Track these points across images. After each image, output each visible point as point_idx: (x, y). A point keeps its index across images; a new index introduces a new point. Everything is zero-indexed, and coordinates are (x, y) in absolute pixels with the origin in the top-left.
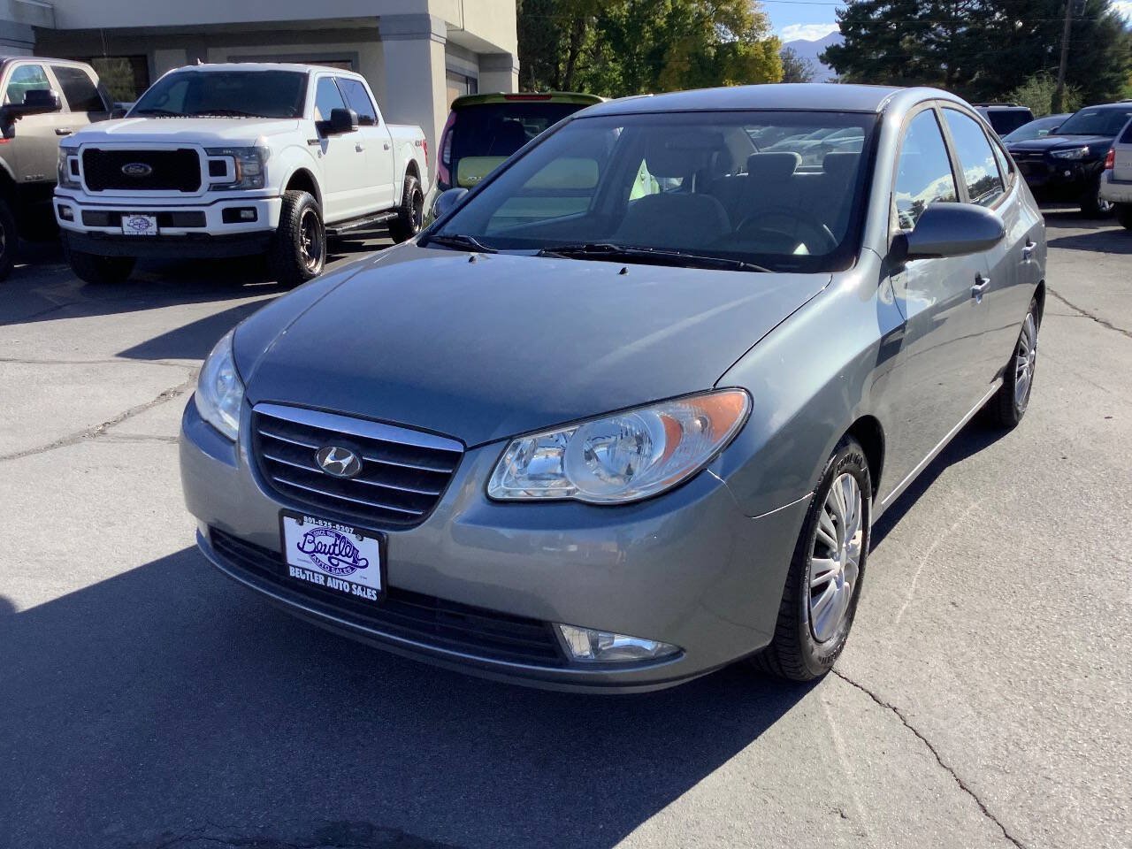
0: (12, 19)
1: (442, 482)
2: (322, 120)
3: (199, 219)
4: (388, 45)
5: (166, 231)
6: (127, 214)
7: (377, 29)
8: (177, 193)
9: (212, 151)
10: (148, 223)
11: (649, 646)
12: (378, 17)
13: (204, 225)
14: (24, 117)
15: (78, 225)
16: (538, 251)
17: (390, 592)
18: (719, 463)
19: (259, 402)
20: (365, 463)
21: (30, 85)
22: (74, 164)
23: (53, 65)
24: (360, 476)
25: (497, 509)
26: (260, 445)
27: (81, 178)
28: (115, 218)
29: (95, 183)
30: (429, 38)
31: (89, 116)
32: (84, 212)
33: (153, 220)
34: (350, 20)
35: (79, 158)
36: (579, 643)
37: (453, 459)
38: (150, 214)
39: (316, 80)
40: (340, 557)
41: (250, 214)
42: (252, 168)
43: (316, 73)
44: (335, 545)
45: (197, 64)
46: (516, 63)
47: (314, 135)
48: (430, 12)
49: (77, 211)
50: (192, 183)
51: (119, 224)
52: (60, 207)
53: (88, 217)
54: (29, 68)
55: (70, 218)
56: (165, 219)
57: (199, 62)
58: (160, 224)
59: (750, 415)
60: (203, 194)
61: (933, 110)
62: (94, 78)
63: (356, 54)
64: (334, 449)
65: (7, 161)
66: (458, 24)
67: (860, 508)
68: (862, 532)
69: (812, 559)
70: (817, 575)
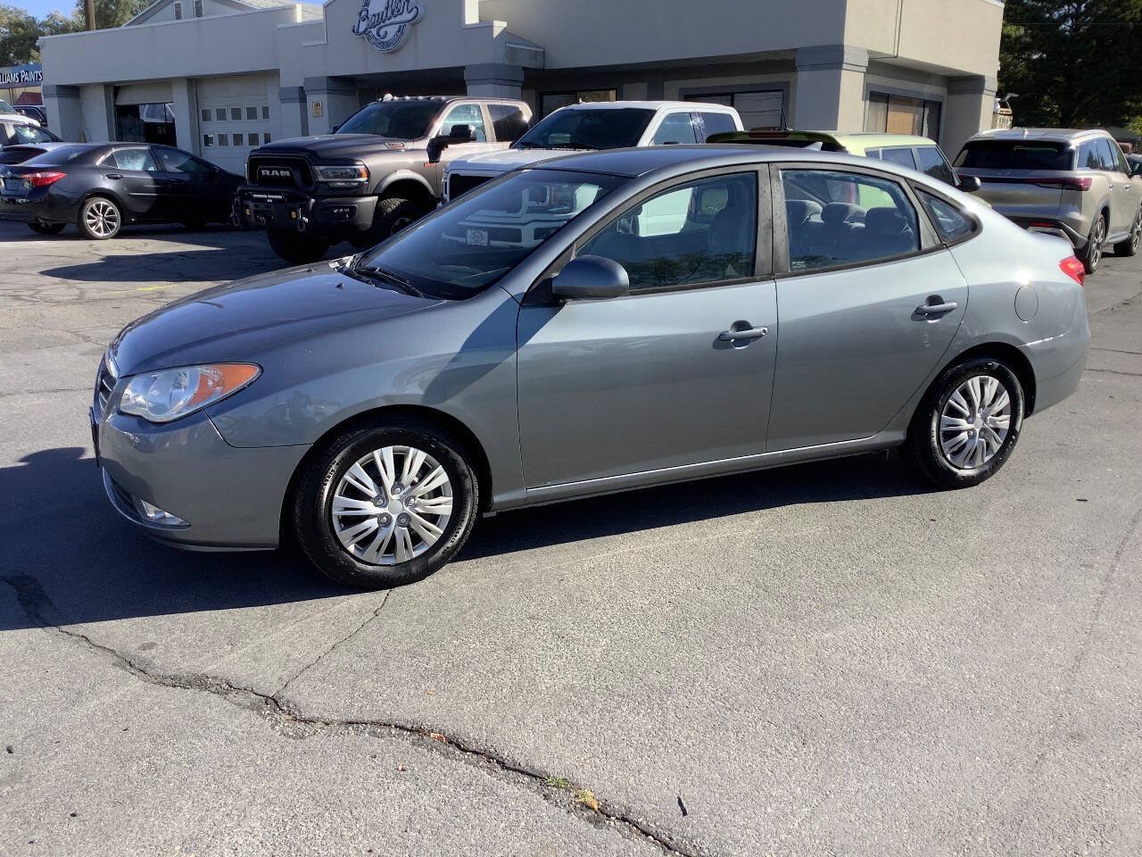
0: (507, 62)
3: (517, 236)
4: (803, 77)
5: (494, 243)
6: (470, 228)
7: (794, 61)
10: (483, 236)
12: (796, 50)
13: (520, 240)
14: (450, 146)
18: (216, 407)
22: (446, 184)
23: (490, 103)
27: (448, 196)
28: (463, 231)
30: (841, 68)
33: (485, 234)
35: (448, 181)
36: (150, 512)
38: (484, 229)
39: (663, 114)
43: (665, 109)
45: (578, 103)
46: (992, 84)
51: (465, 235)
54: (467, 108)
56: (494, 234)
57: (581, 101)
58: (490, 237)
59: (254, 382)
60: (523, 215)
61: (754, 173)
62: (527, 115)
63: (790, 83)
65: (430, 182)
66: (888, 50)
67: (441, 477)
68: (452, 498)
69: (336, 495)
70: (346, 509)
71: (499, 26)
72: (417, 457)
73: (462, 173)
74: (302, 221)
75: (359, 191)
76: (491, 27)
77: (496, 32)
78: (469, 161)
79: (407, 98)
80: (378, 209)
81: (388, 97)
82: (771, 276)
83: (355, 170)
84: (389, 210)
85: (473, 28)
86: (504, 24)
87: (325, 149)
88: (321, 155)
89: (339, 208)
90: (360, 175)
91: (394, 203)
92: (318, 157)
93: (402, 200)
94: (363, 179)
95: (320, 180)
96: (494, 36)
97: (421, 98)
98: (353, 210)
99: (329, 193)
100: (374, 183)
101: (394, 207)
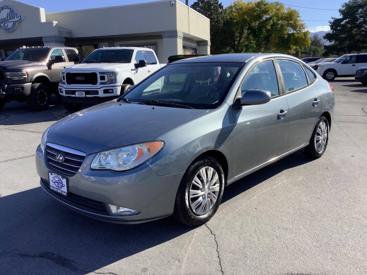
0: (58, 35)
1: (80, 164)
2: (136, 63)
4: (165, 40)
5: (87, 96)
6: (77, 91)
7: (162, 35)
8: (91, 85)
9: (100, 73)
10: (82, 94)
11: (133, 211)
12: (162, 32)
13: (98, 94)
14: (55, 64)
15: (64, 94)
16: (138, 103)
17: (69, 193)
18: (151, 161)
19: (48, 142)
20: (65, 158)
21: (57, 55)
22: (64, 76)
23: (65, 49)
24: (64, 162)
25: (93, 171)
26: (47, 154)
27: (65, 81)
28: (73, 92)
29: (69, 83)
30: (177, 37)
31: (74, 63)
32: (65, 90)
33: (84, 93)
34: (154, 33)
35: (65, 75)
36: (113, 209)
37: (83, 158)
38: (83, 91)
39: (136, 51)
40: (59, 184)
41: (111, 91)
42: (113, 78)
43: (136, 49)
44: (58, 180)
45: (103, 48)
46: (209, 43)
47: (134, 68)
48: (177, 30)
49: (64, 90)
50: (95, 82)
51: (75, 94)
52: (60, 89)
53: (67, 92)
54: (58, 50)
55: (62, 92)
56: (87, 92)
57: (104, 47)
58: (86, 94)
59: (163, 148)
60: (98, 85)
61: (272, 60)
63: (157, 43)
64: (59, 155)
65: (49, 76)
66: (187, 32)
67: (216, 177)
68: (219, 184)
69: (190, 190)
70: (193, 195)
71: (55, 23)
72: (211, 170)
73: (71, 72)
74: (2, 94)
75: (24, 81)
76: (52, 23)
77: (54, 25)
78: (73, 68)
79: (33, 47)
80: (32, 88)
81: (24, 47)
82: (284, 94)
83: (22, 73)
84: (36, 87)
85: (44, 23)
86: (57, 22)
87: (8, 66)
88: (8, 68)
89: (17, 88)
90: (24, 75)
91: (37, 85)
92: (6, 68)
93: (40, 84)
94: (26, 76)
95: (8, 78)
96: (54, 26)
97: (39, 47)
98: (23, 88)
99: (13, 82)
100: (30, 78)
101: (37, 86)
